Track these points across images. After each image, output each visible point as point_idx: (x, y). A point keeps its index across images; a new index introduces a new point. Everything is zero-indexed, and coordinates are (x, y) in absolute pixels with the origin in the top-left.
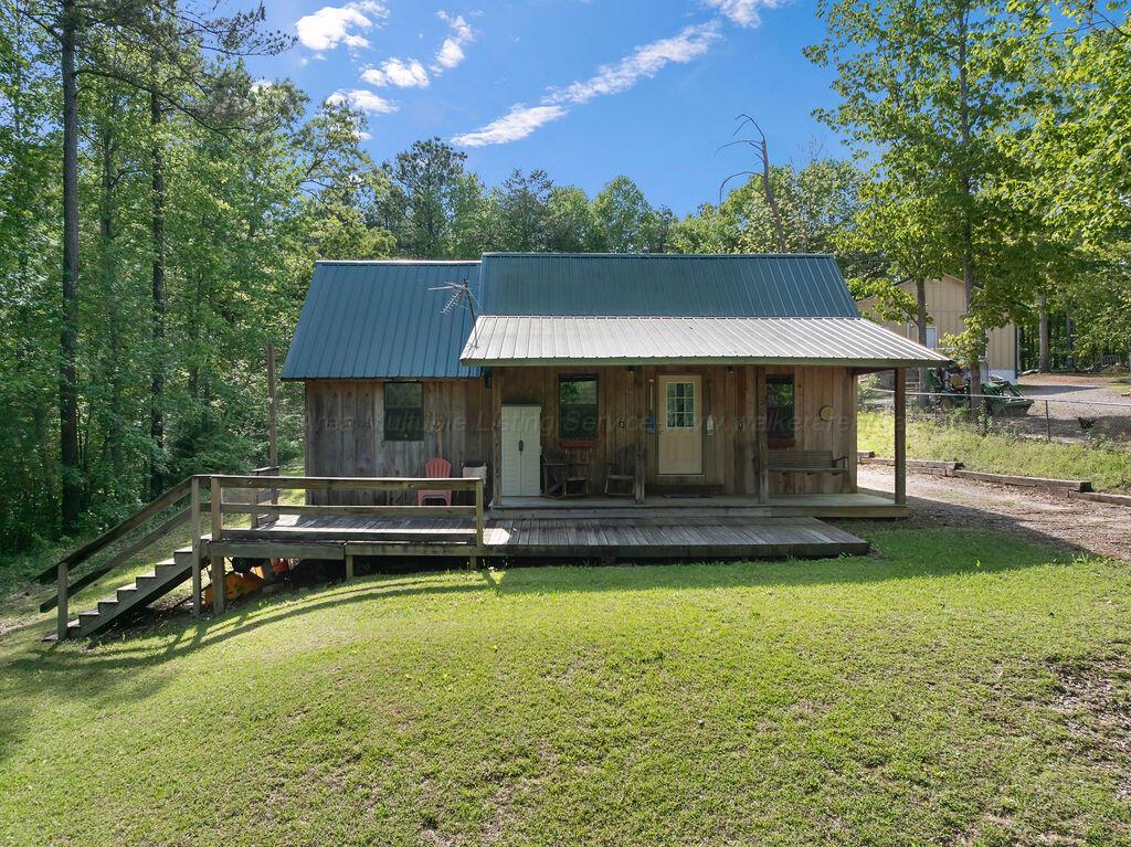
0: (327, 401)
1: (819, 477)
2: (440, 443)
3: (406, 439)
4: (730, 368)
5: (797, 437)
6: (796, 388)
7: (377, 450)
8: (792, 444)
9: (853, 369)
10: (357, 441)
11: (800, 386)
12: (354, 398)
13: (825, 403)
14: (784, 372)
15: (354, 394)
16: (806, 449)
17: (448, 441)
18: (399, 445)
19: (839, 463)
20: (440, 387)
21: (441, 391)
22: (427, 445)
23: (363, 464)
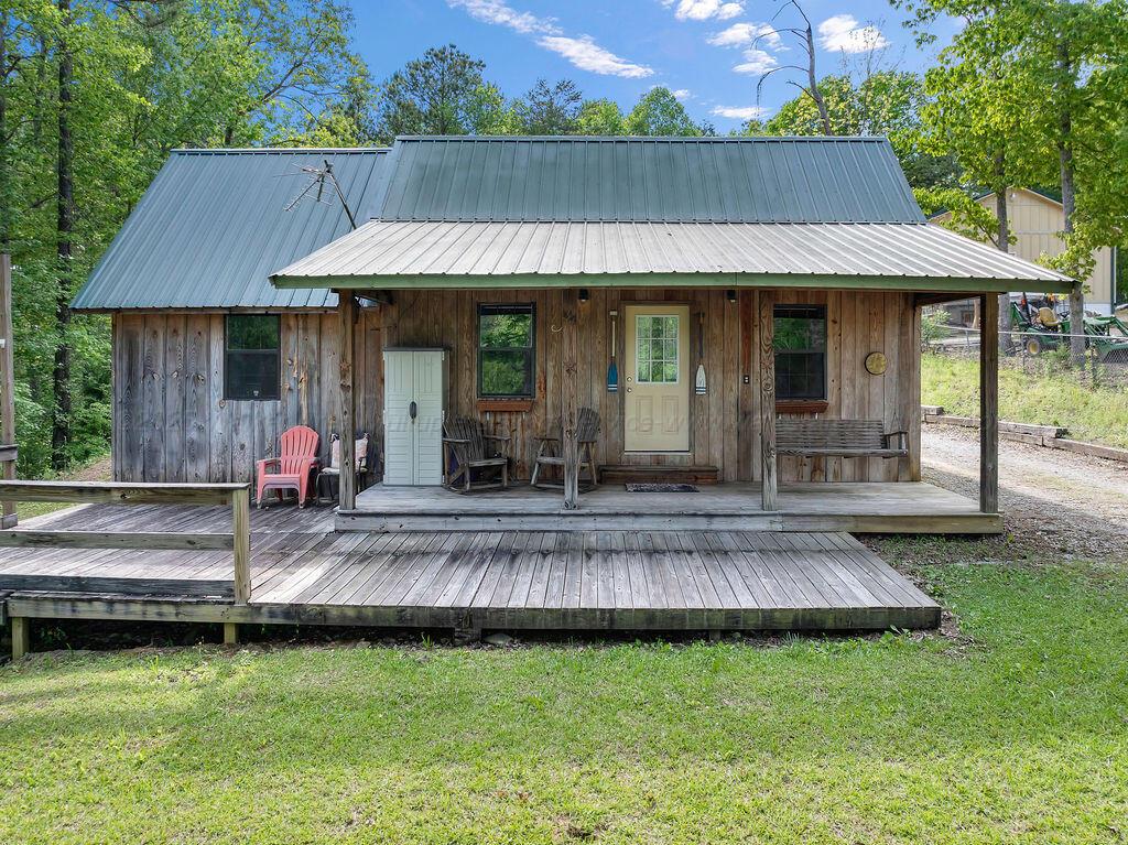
0: (144, 342)
1: (863, 461)
2: (304, 403)
3: (256, 398)
4: (731, 293)
5: (831, 399)
6: (830, 324)
7: (215, 414)
8: (823, 409)
9: (914, 296)
10: (185, 399)
11: (835, 322)
12: (181, 339)
13: (873, 347)
14: (811, 301)
15: (181, 332)
16: (844, 417)
17: (315, 401)
18: (244, 405)
19: (894, 440)
20: (305, 322)
21: (305, 329)
22: (284, 408)
23: (193, 435)
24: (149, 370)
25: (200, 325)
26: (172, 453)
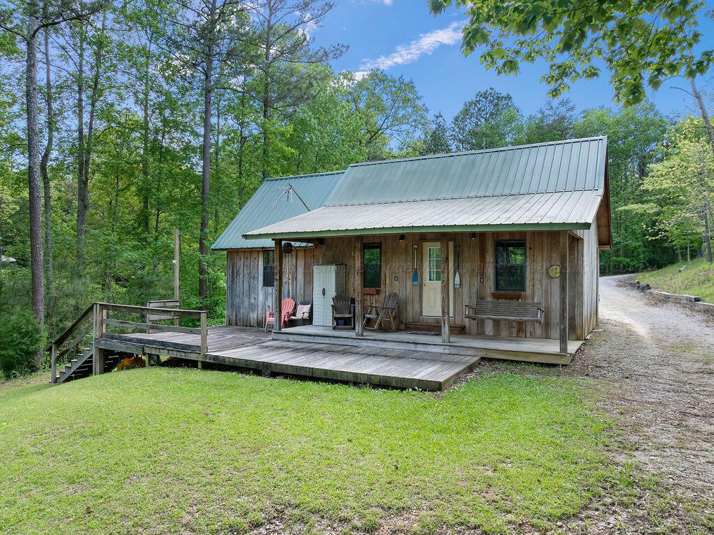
0: (237, 262)
4: (473, 235)
5: (528, 291)
6: (528, 250)
7: (260, 292)
10: (250, 286)
11: (530, 248)
12: (249, 261)
13: (553, 262)
14: (517, 237)
15: (249, 258)
16: (536, 301)
17: (295, 288)
18: (270, 289)
22: (284, 290)
23: (252, 301)
24: (238, 274)
25: (255, 255)
26: (245, 308)
